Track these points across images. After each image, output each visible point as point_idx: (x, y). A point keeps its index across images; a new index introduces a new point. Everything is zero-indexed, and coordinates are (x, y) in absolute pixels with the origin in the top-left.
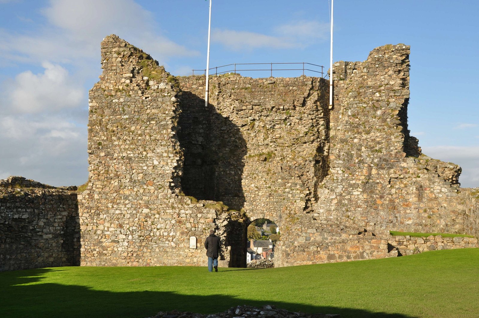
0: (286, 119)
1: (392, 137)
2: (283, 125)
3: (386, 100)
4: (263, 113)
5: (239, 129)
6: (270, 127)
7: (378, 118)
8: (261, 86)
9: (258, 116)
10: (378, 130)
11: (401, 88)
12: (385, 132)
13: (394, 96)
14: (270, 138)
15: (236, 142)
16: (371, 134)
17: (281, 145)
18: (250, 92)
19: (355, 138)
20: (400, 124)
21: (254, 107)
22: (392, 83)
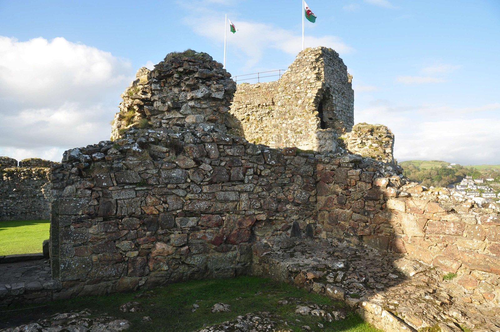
0: (269, 113)
1: (309, 121)
2: (268, 117)
3: (305, 92)
4: (254, 110)
5: (241, 122)
6: (259, 119)
7: (299, 106)
8: (251, 90)
9: (251, 112)
10: (298, 116)
11: (316, 81)
12: (304, 117)
13: (310, 88)
14: (259, 128)
15: (238, 132)
16: (294, 120)
17: (266, 132)
18: (244, 95)
19: (283, 123)
20: (315, 110)
21: (247, 105)
22: (308, 77)
